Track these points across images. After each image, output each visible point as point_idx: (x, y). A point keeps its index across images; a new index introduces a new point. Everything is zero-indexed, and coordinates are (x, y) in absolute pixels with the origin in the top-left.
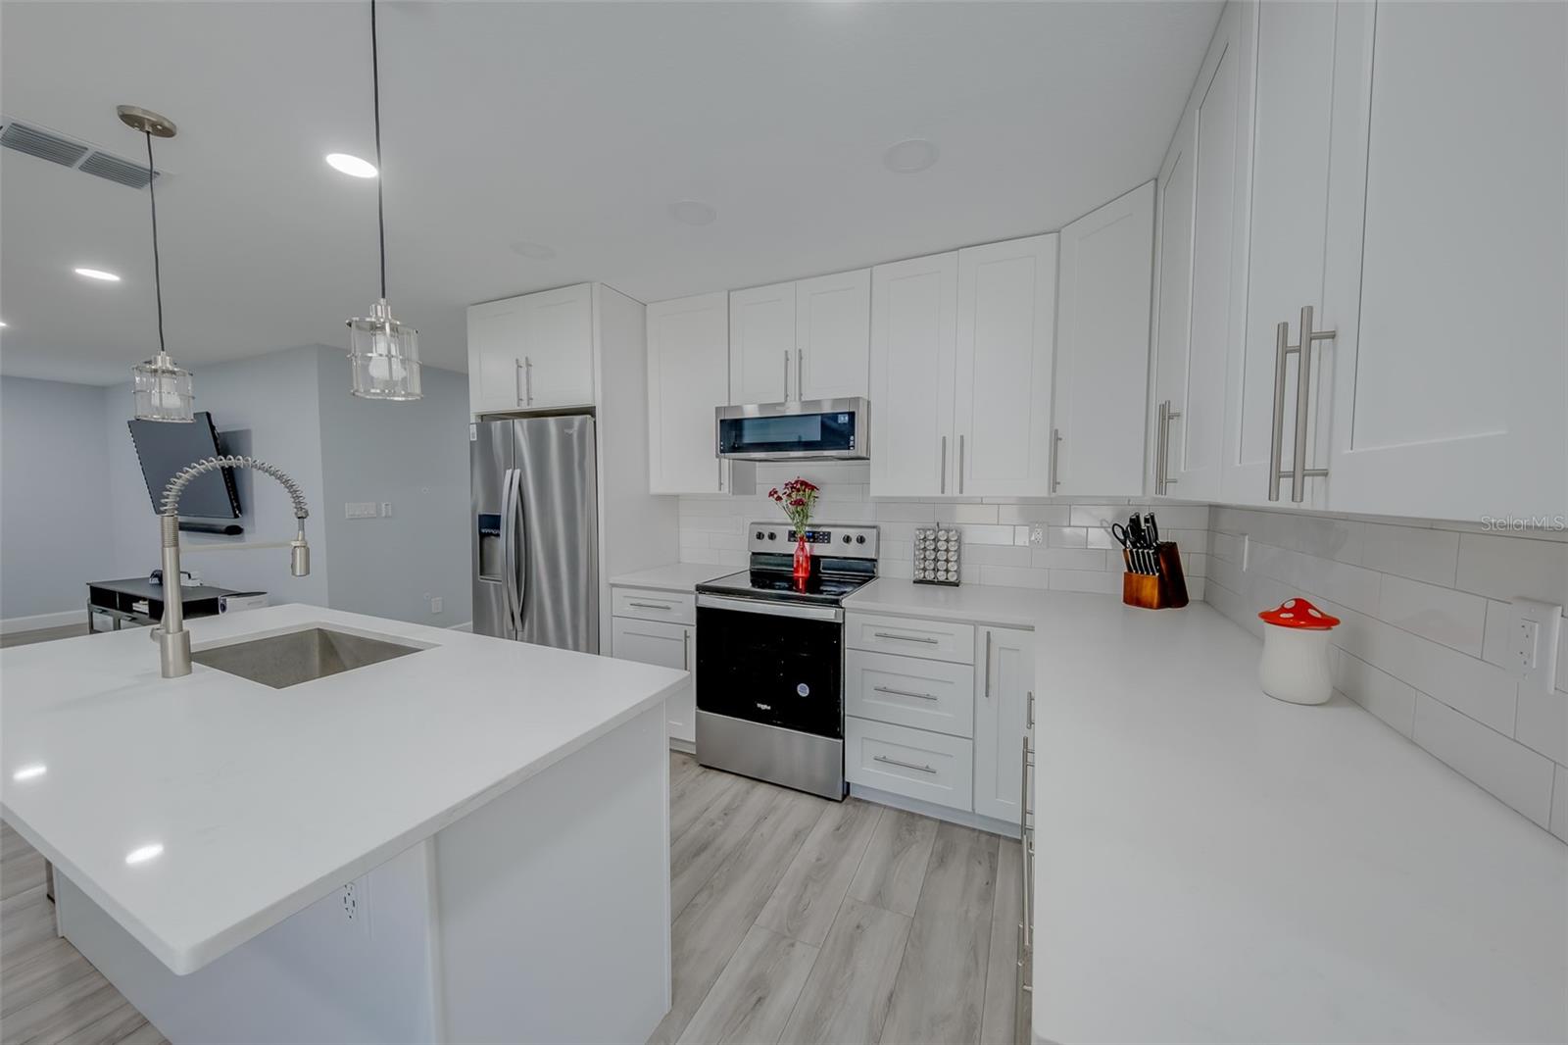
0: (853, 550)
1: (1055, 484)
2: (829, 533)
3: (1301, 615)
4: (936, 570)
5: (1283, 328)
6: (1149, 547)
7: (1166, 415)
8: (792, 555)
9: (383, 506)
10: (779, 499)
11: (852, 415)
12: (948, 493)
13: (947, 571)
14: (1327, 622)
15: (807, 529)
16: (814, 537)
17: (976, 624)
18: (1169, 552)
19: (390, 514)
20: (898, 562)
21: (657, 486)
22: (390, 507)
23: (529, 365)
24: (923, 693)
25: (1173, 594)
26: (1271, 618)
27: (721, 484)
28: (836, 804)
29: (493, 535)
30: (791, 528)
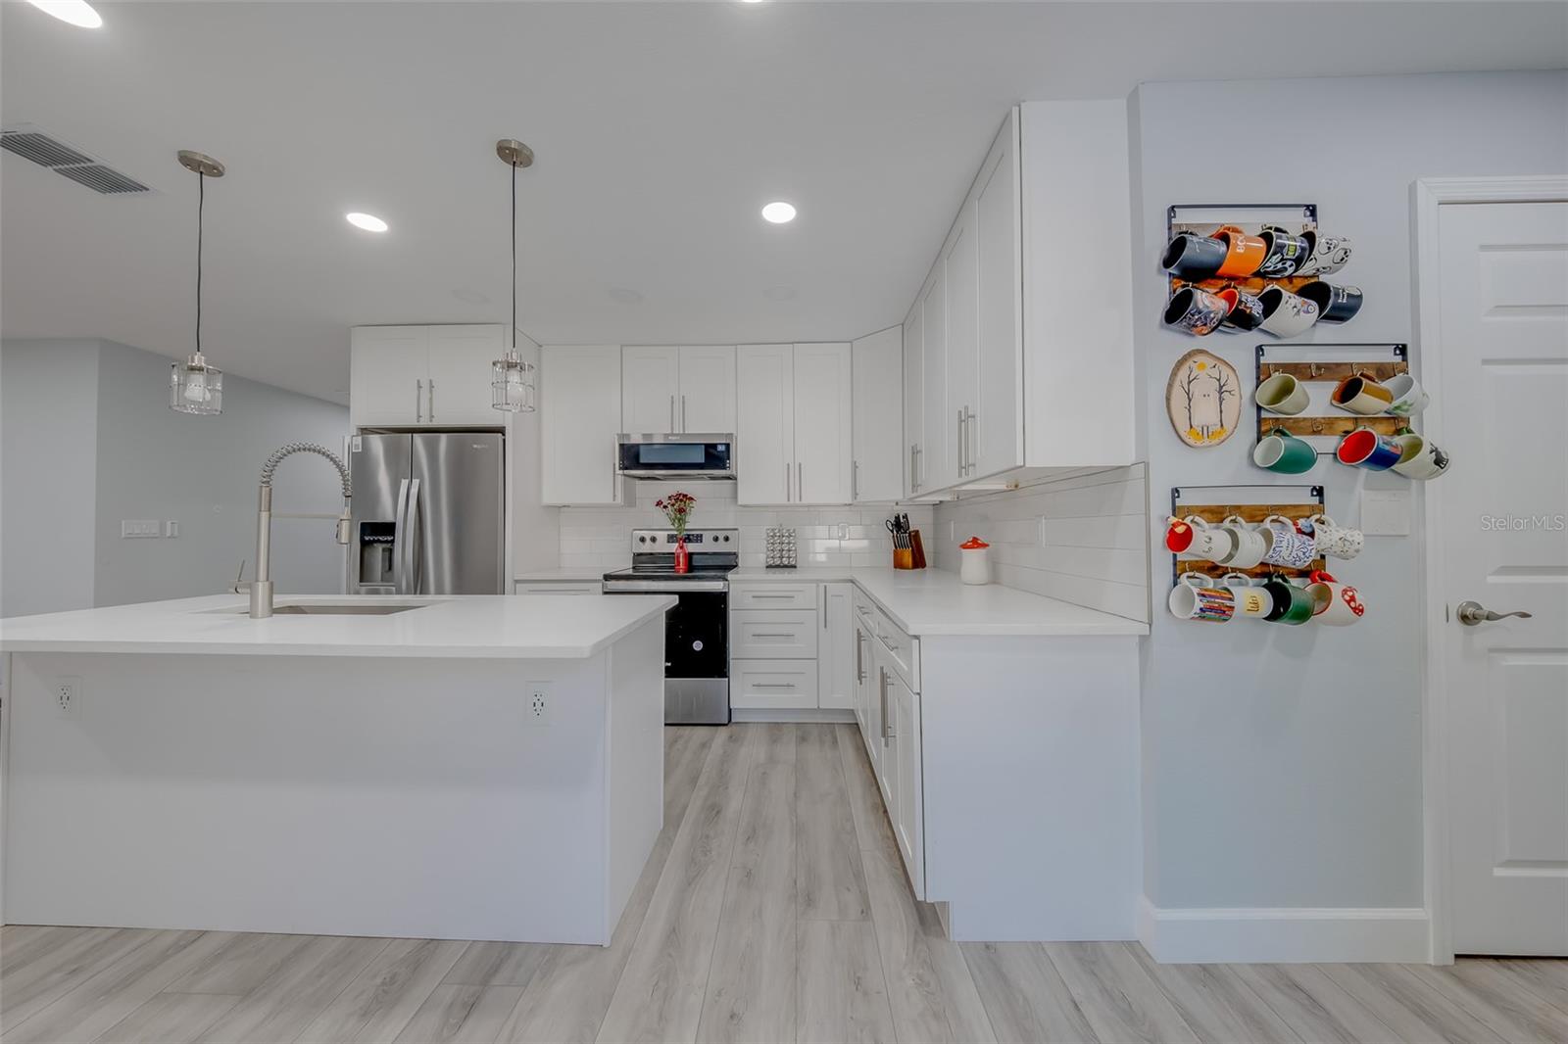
0: (721, 547)
1: (855, 495)
2: (701, 535)
3: (975, 543)
4: (781, 557)
5: (960, 412)
6: (906, 532)
7: (915, 452)
8: (673, 554)
9: (169, 523)
10: (665, 507)
11: (728, 446)
12: (792, 502)
13: (789, 558)
14: (985, 545)
15: (685, 533)
16: (688, 539)
17: (818, 581)
18: (915, 537)
19: (176, 534)
20: (753, 553)
21: (549, 498)
22: (176, 526)
23: (432, 387)
24: (785, 633)
25: (919, 562)
26: (964, 547)
27: (615, 496)
28: (724, 728)
29: (379, 541)
30: (670, 533)
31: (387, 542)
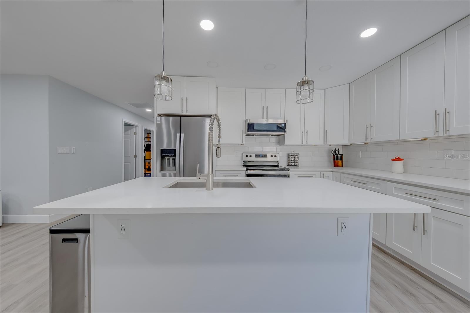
0: (273, 159)
2: (267, 155)
3: (399, 159)
4: (294, 163)
9: (72, 148)
11: (285, 124)
13: (297, 163)
17: (320, 171)
18: (342, 157)
22: (75, 149)
23: (187, 100)
26: (393, 160)
27: (243, 141)
29: (166, 156)
30: (256, 154)
31: (173, 156)
